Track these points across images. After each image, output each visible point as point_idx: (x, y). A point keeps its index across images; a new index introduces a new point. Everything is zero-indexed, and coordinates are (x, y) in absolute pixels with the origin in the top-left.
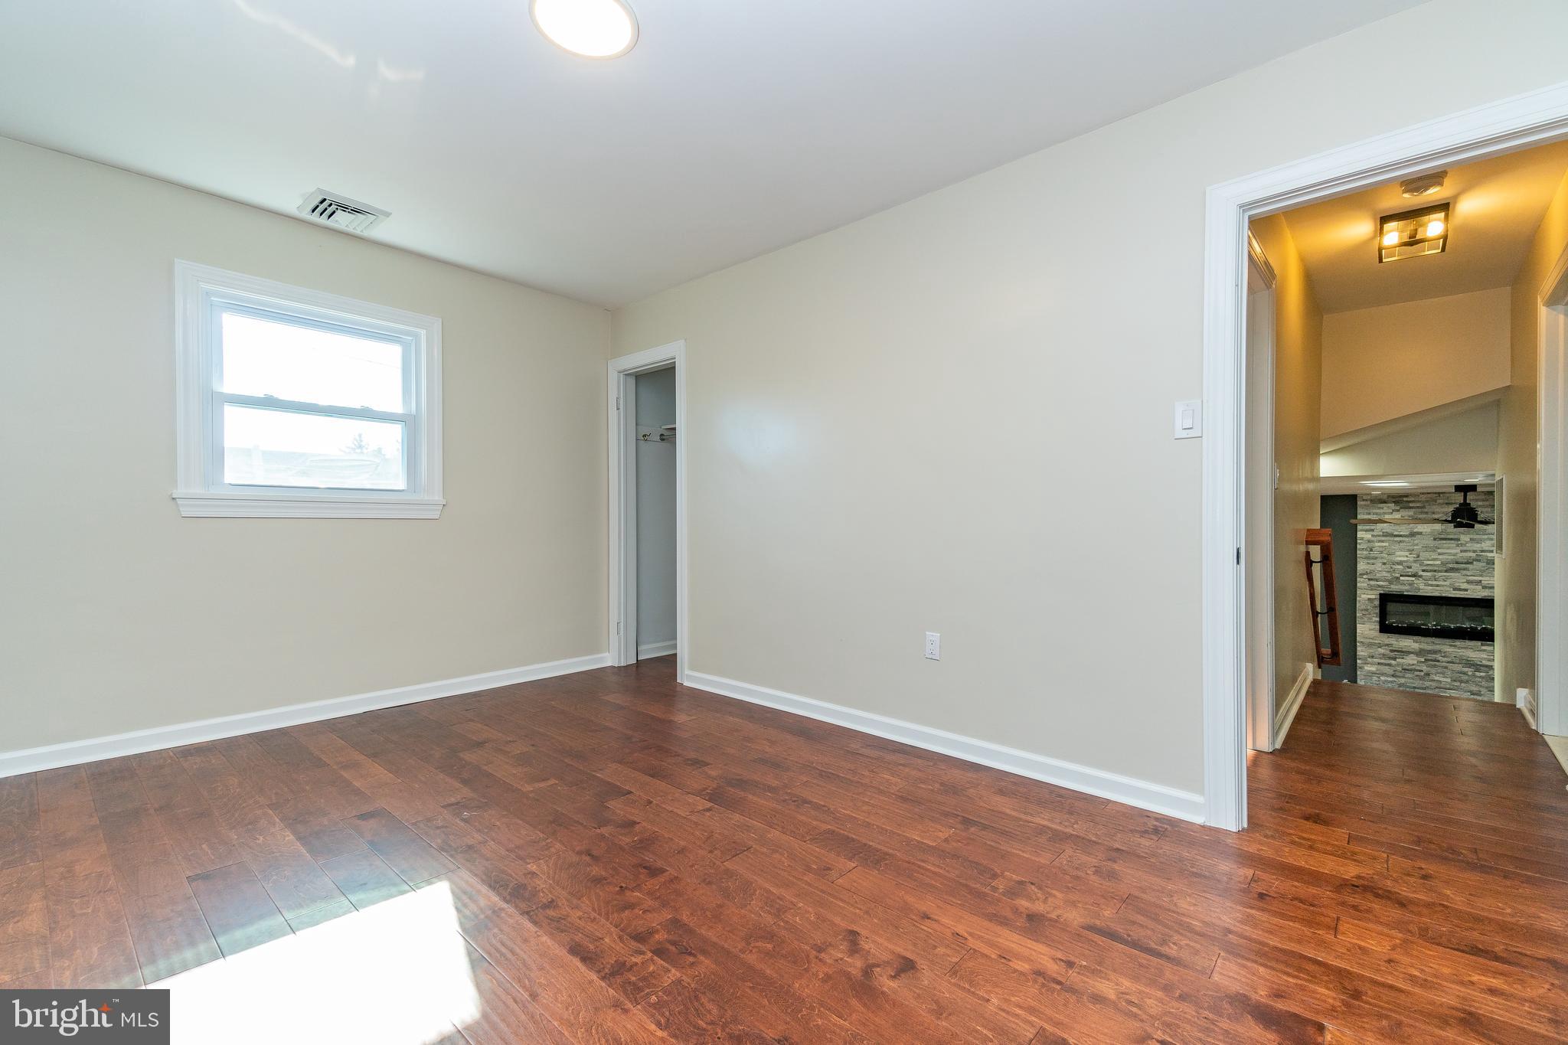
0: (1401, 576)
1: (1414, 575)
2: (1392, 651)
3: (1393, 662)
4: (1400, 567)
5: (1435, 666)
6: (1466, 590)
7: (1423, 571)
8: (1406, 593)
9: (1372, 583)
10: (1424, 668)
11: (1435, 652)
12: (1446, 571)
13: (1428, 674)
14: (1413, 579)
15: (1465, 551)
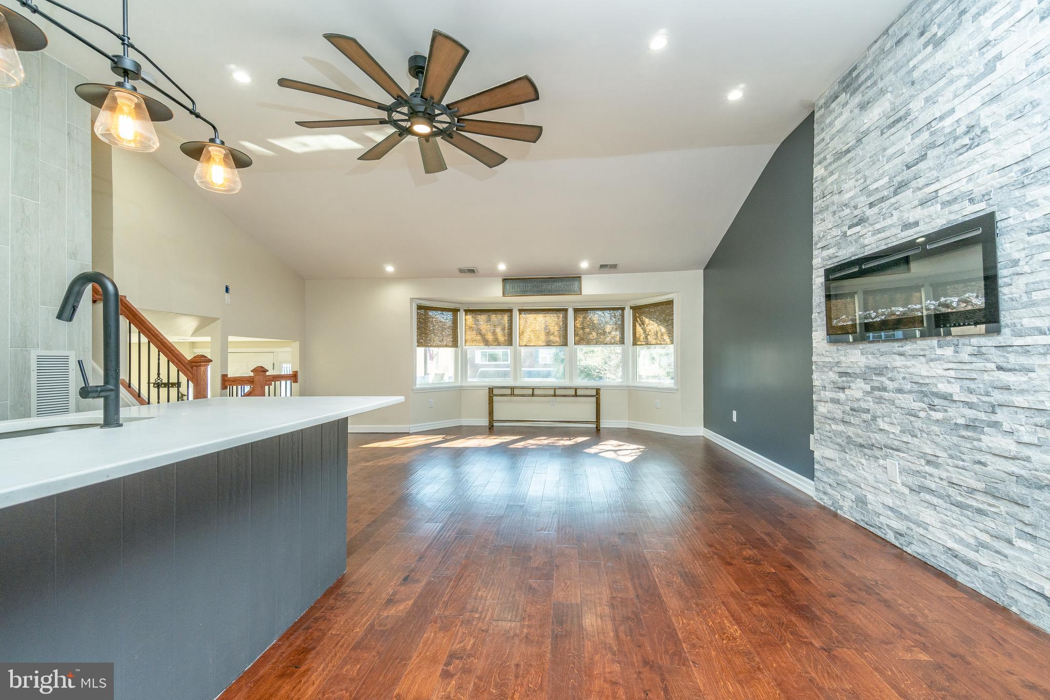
0: (849, 228)
1: (862, 221)
2: (842, 374)
3: (842, 396)
4: (847, 211)
5: (880, 401)
6: (916, 224)
7: (871, 205)
8: (853, 258)
9: (825, 253)
10: (869, 404)
11: (880, 371)
12: (896, 193)
13: (874, 418)
14: (858, 228)
15: (914, 136)
